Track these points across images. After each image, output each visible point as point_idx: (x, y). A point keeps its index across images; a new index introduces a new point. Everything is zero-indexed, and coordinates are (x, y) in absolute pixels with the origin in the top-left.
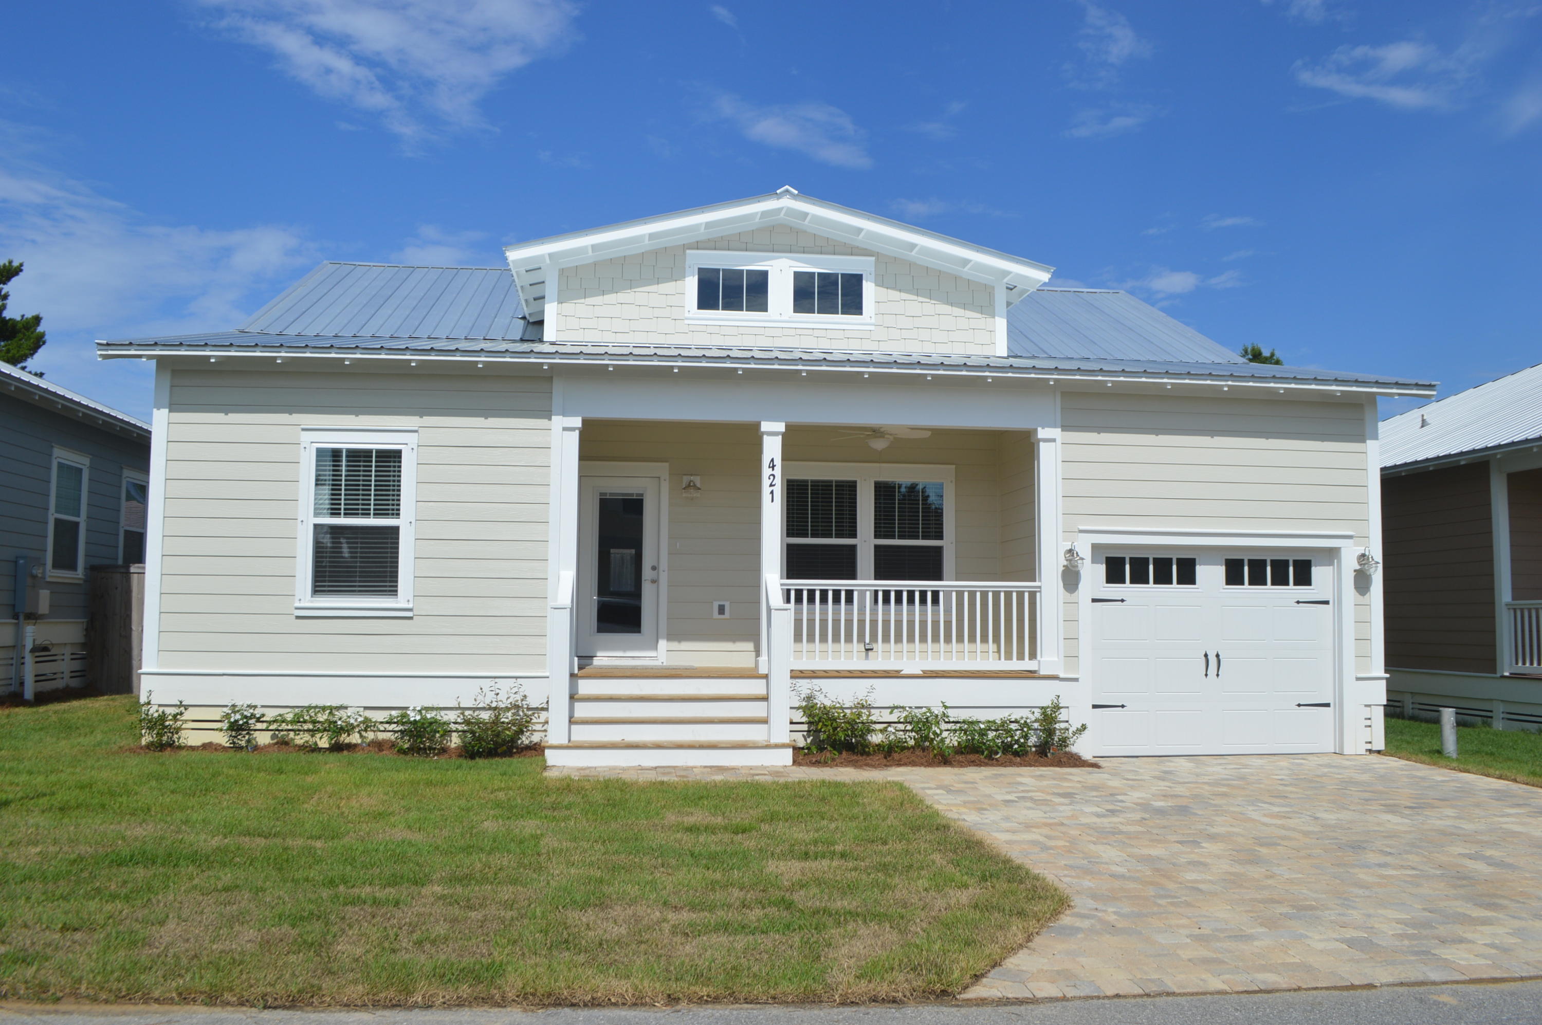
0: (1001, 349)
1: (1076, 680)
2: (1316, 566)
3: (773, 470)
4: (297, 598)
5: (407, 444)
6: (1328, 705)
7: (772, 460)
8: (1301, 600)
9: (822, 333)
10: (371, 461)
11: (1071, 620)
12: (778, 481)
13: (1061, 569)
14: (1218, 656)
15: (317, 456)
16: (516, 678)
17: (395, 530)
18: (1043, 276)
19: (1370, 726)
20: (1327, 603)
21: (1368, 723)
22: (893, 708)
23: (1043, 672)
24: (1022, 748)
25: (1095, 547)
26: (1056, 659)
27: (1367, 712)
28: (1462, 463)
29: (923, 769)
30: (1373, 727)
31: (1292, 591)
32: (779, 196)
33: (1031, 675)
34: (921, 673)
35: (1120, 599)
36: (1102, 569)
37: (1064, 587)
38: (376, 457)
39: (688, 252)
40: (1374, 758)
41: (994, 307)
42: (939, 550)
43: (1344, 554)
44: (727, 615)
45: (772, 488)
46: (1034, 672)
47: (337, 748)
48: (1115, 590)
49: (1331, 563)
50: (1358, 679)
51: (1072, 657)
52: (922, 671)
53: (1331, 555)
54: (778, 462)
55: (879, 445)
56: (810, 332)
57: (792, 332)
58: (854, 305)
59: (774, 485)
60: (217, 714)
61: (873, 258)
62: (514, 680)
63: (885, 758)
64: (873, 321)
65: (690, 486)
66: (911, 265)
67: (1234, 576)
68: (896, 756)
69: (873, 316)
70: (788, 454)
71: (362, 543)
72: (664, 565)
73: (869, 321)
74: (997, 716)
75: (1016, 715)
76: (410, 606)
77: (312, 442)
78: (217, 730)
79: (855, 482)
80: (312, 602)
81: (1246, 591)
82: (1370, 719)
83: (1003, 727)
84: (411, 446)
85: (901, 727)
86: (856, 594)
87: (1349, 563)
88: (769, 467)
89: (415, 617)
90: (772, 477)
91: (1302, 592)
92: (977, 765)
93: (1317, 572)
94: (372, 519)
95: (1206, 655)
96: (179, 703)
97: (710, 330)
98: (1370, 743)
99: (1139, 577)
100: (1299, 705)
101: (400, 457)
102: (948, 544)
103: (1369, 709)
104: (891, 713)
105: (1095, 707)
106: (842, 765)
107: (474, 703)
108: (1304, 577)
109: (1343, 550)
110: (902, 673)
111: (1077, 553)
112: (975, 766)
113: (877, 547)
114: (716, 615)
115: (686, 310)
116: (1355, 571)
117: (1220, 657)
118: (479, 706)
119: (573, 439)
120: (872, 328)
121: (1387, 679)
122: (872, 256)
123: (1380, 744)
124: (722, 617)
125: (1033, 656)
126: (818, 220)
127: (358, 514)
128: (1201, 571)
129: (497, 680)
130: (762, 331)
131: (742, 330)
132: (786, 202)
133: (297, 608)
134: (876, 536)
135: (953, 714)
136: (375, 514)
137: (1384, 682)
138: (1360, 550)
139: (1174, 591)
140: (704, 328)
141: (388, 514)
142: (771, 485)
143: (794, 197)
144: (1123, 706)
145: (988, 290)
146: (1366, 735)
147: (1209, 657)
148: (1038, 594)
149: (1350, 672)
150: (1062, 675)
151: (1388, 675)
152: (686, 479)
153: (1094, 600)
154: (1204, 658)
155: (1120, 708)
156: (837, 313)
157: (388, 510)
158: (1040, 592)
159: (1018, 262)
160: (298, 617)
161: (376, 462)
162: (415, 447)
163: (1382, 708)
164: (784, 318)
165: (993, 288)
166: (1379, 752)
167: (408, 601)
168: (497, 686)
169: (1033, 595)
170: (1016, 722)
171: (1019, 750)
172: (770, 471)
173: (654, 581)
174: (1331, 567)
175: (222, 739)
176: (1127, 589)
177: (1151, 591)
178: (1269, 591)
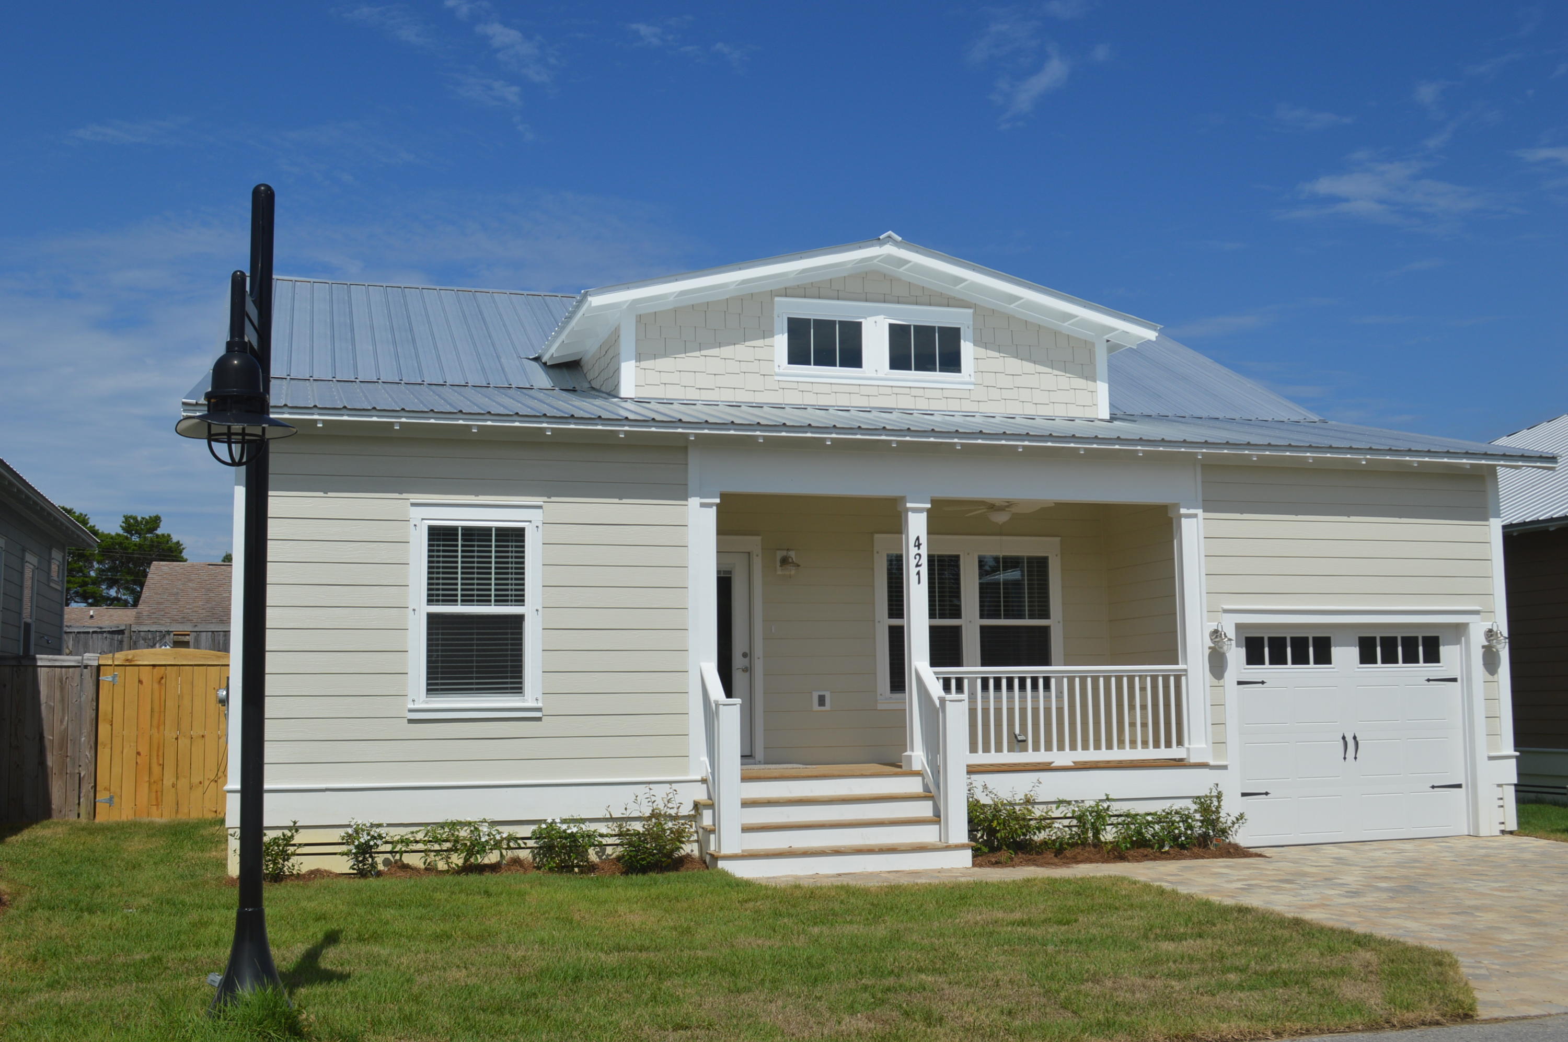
0: (1104, 412)
1: (1224, 767)
2: (1444, 645)
3: (919, 549)
4: (410, 699)
5: (530, 521)
6: (1459, 786)
7: (918, 539)
8: (1431, 678)
9: (920, 392)
10: (491, 541)
11: (1218, 705)
12: (924, 561)
13: (1207, 652)
14: (1355, 738)
15: (429, 534)
16: (670, 783)
17: (519, 620)
18: (1150, 335)
19: (1502, 806)
20: (1455, 680)
21: (1501, 803)
22: (1060, 803)
23: (1193, 760)
24: (1189, 840)
25: (1239, 627)
26: (1205, 746)
27: (1499, 792)
28: (1551, 529)
29: (1099, 865)
30: (1505, 806)
31: (1422, 669)
32: (881, 243)
33: (1179, 763)
34: (1073, 764)
35: (1260, 681)
36: (1243, 651)
37: (1210, 671)
38: (496, 535)
39: (777, 299)
40: (1508, 838)
41: (1095, 365)
42: (1045, 630)
43: (1472, 628)
44: (828, 706)
45: (918, 569)
46: (1181, 760)
47: (468, 869)
48: (1255, 672)
49: (1458, 642)
50: (1491, 758)
51: (1219, 743)
52: (1074, 763)
53: (1458, 631)
54: (924, 540)
55: (1001, 518)
56: (907, 391)
57: (889, 391)
58: (952, 363)
59: (920, 566)
60: (335, 835)
61: (971, 311)
62: (668, 785)
63: (1056, 856)
64: (973, 380)
65: (785, 561)
66: (1009, 318)
67: (1367, 657)
68: (1068, 853)
69: (972, 374)
70: (933, 529)
71: (478, 634)
72: (758, 651)
73: (967, 379)
74: (1158, 807)
75: (1178, 805)
76: (540, 705)
77: (423, 519)
78: (340, 854)
79: (958, 557)
80: (427, 702)
81: (1379, 669)
82: (1501, 799)
83: (1164, 819)
84: (535, 524)
85: (1066, 822)
86: (966, 682)
87: (1477, 639)
88: (915, 546)
89: (544, 718)
90: (918, 557)
91: (1432, 670)
92: (1151, 859)
93: (1445, 651)
94: (493, 607)
95: (1344, 738)
96: (292, 824)
97: (802, 387)
98: (1503, 823)
99: (1278, 659)
100: (1433, 787)
101: (523, 536)
102: (1056, 623)
103: (1500, 789)
104: (1057, 808)
105: (1244, 795)
106: (1020, 864)
107: (625, 812)
108: (1433, 656)
109: (1471, 626)
110: (1053, 765)
111: (1225, 634)
112: (1148, 860)
113: (983, 629)
114: (816, 707)
115: (776, 364)
116: (1483, 647)
117: (1358, 739)
118: (631, 816)
119: (711, 515)
120: (972, 387)
121: (1517, 757)
122: (970, 308)
123: (1512, 825)
124: (822, 708)
125: (1180, 742)
126: (918, 268)
127: (473, 601)
128: (1336, 652)
129: (651, 786)
130: (856, 389)
131: (835, 388)
132: (889, 250)
133: (410, 711)
134: (982, 617)
135: (1116, 808)
136: (462, 601)
137: (1514, 761)
138: (1488, 625)
139: (1311, 670)
140: (795, 385)
141: (507, 601)
142: (917, 566)
143: (896, 243)
144: (1267, 794)
145: (1088, 347)
146: (1499, 815)
147: (1347, 739)
148: (1183, 678)
149: (1482, 752)
150: (1212, 763)
151: (1517, 754)
152: (780, 554)
153: (1240, 683)
154: (1342, 741)
155: (1264, 796)
156: (935, 371)
157: (507, 595)
158: (1186, 675)
159: (1125, 319)
160: (411, 721)
161: (496, 541)
162: (540, 525)
163: (1513, 788)
164: (880, 375)
165: (1093, 344)
166: (1511, 833)
167: (537, 700)
168: (652, 792)
169: (1178, 679)
170: (1177, 813)
171: (1185, 843)
172: (915, 550)
173: (745, 670)
174: (1458, 646)
175: (343, 865)
176: (1266, 671)
177: (1289, 671)
178: (1400, 669)
